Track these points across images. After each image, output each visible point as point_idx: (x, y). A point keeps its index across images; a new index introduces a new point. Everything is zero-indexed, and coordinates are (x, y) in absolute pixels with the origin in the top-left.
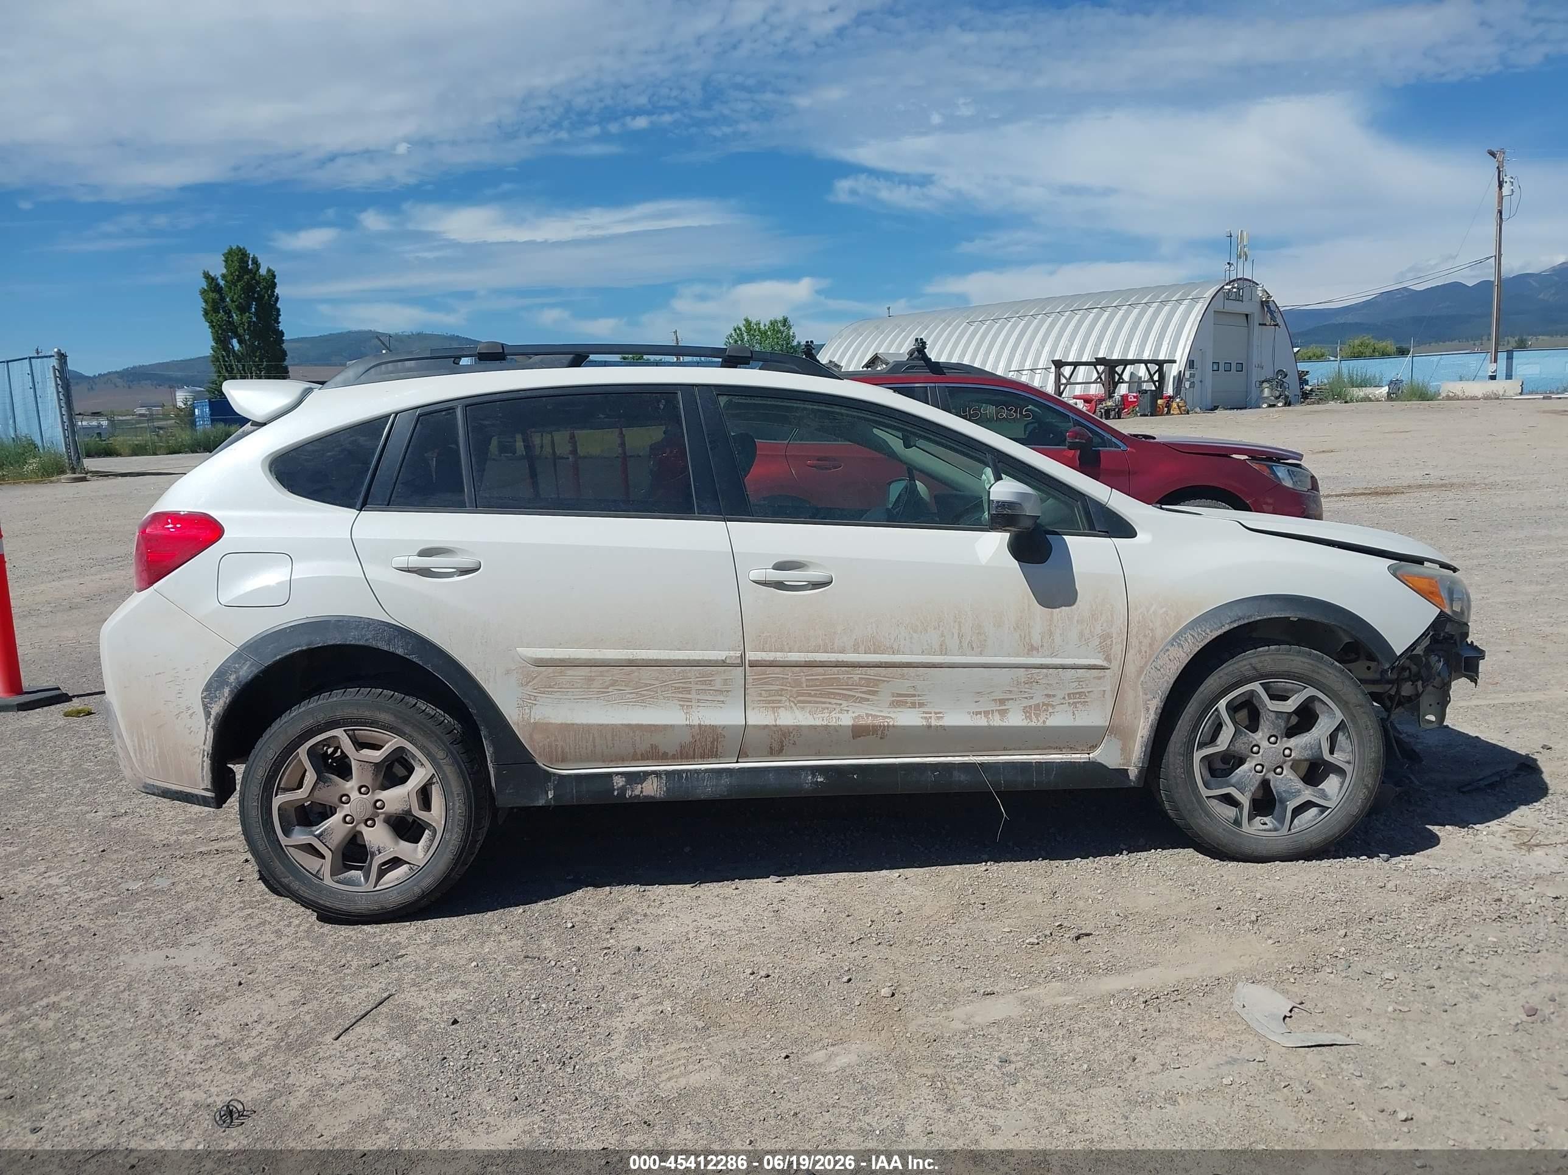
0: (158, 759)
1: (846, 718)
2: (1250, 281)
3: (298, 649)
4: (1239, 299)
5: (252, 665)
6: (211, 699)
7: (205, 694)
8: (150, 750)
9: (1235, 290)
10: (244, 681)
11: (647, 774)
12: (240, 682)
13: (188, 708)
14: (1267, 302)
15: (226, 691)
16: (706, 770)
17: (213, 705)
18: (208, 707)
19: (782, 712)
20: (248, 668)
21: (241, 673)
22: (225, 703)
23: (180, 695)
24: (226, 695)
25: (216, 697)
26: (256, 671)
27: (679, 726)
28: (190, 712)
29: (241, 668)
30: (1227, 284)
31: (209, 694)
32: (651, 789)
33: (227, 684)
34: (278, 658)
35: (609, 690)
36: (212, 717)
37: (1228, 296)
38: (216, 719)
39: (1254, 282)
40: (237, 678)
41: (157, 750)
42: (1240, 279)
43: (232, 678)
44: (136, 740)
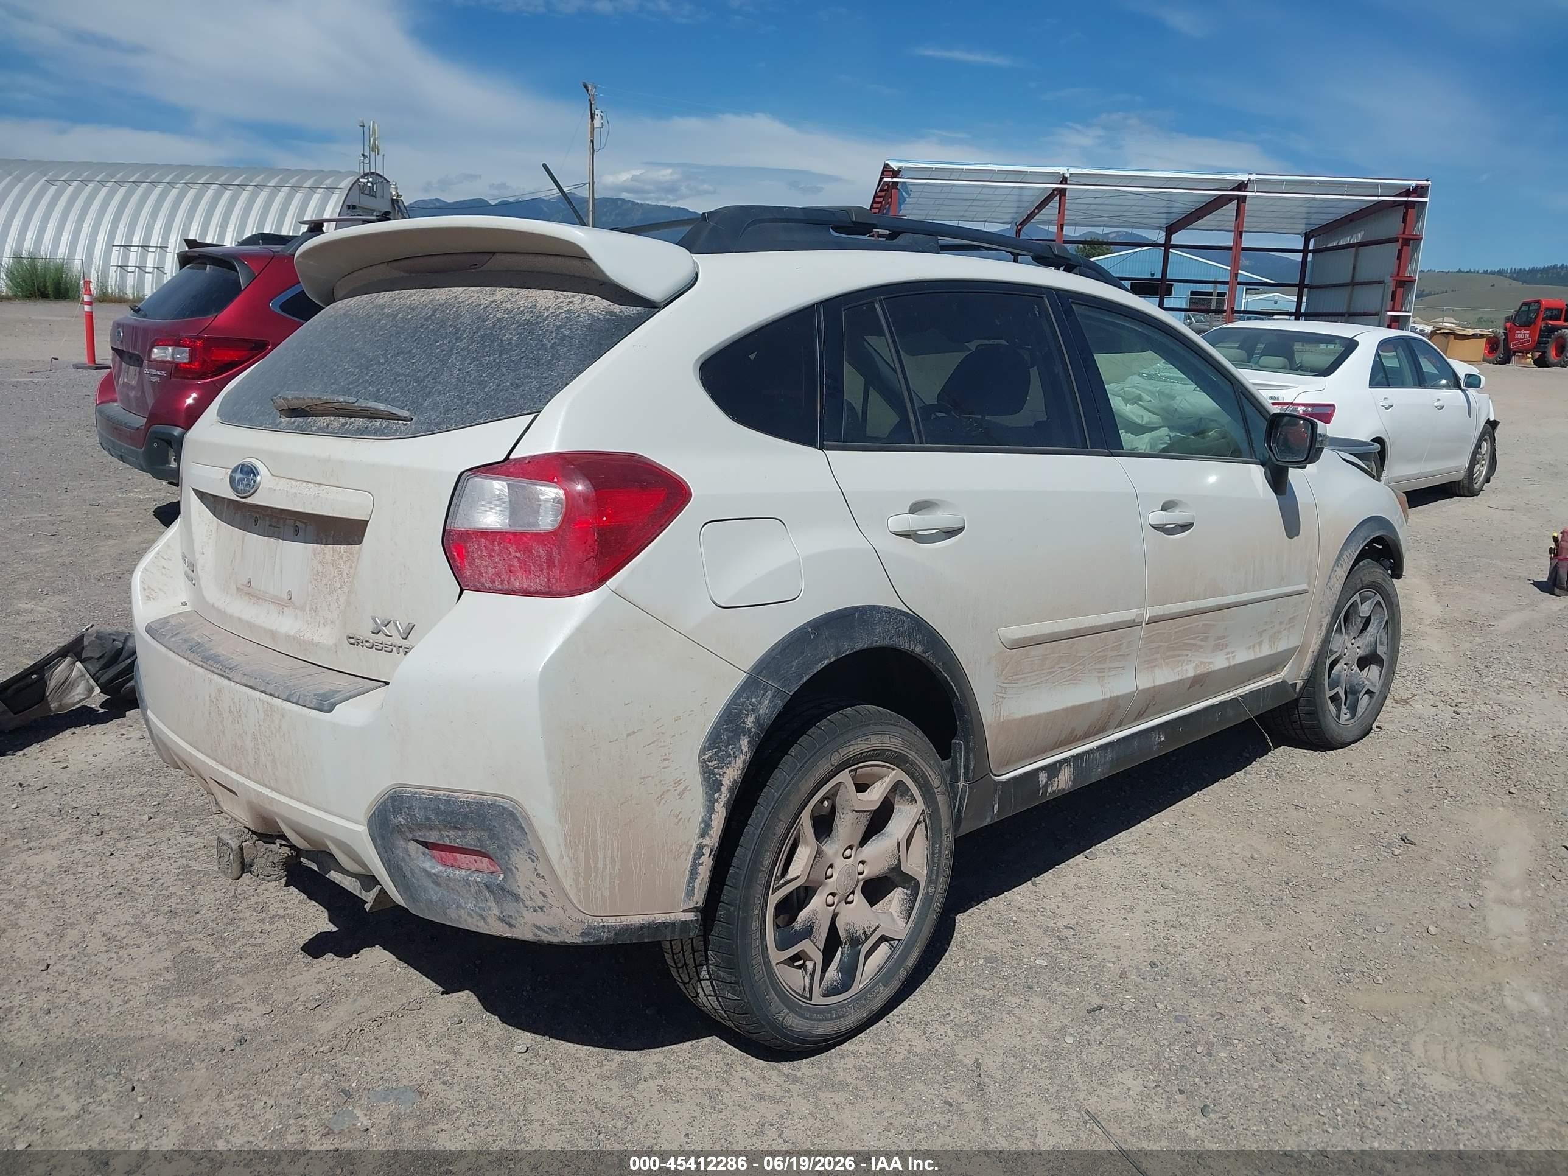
0: (617, 881)
1: (1189, 670)
2: (381, 176)
3: (826, 662)
4: (372, 194)
5: (774, 697)
6: (721, 760)
7: (709, 753)
8: (605, 868)
9: (369, 184)
10: (768, 722)
11: (1061, 763)
12: (763, 725)
13: (678, 782)
14: (397, 201)
15: (744, 743)
16: (1099, 748)
17: (724, 770)
18: (715, 775)
19: (1157, 671)
20: (771, 702)
21: (761, 711)
22: (744, 762)
23: (666, 763)
24: (745, 749)
25: (730, 756)
26: (780, 704)
27: (1099, 701)
28: (681, 788)
29: (760, 703)
30: (362, 177)
31: (716, 753)
32: (1063, 781)
33: (745, 732)
34: (805, 679)
35: (1056, 669)
36: (724, 790)
37: (363, 189)
38: (731, 791)
39: (385, 179)
40: (757, 720)
41: (618, 867)
42: (373, 173)
43: (750, 721)
44: (582, 856)
